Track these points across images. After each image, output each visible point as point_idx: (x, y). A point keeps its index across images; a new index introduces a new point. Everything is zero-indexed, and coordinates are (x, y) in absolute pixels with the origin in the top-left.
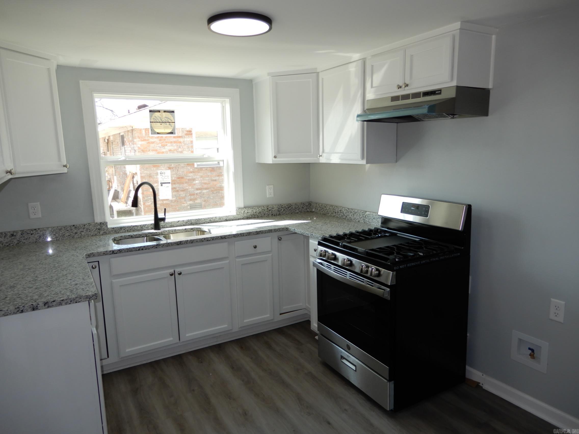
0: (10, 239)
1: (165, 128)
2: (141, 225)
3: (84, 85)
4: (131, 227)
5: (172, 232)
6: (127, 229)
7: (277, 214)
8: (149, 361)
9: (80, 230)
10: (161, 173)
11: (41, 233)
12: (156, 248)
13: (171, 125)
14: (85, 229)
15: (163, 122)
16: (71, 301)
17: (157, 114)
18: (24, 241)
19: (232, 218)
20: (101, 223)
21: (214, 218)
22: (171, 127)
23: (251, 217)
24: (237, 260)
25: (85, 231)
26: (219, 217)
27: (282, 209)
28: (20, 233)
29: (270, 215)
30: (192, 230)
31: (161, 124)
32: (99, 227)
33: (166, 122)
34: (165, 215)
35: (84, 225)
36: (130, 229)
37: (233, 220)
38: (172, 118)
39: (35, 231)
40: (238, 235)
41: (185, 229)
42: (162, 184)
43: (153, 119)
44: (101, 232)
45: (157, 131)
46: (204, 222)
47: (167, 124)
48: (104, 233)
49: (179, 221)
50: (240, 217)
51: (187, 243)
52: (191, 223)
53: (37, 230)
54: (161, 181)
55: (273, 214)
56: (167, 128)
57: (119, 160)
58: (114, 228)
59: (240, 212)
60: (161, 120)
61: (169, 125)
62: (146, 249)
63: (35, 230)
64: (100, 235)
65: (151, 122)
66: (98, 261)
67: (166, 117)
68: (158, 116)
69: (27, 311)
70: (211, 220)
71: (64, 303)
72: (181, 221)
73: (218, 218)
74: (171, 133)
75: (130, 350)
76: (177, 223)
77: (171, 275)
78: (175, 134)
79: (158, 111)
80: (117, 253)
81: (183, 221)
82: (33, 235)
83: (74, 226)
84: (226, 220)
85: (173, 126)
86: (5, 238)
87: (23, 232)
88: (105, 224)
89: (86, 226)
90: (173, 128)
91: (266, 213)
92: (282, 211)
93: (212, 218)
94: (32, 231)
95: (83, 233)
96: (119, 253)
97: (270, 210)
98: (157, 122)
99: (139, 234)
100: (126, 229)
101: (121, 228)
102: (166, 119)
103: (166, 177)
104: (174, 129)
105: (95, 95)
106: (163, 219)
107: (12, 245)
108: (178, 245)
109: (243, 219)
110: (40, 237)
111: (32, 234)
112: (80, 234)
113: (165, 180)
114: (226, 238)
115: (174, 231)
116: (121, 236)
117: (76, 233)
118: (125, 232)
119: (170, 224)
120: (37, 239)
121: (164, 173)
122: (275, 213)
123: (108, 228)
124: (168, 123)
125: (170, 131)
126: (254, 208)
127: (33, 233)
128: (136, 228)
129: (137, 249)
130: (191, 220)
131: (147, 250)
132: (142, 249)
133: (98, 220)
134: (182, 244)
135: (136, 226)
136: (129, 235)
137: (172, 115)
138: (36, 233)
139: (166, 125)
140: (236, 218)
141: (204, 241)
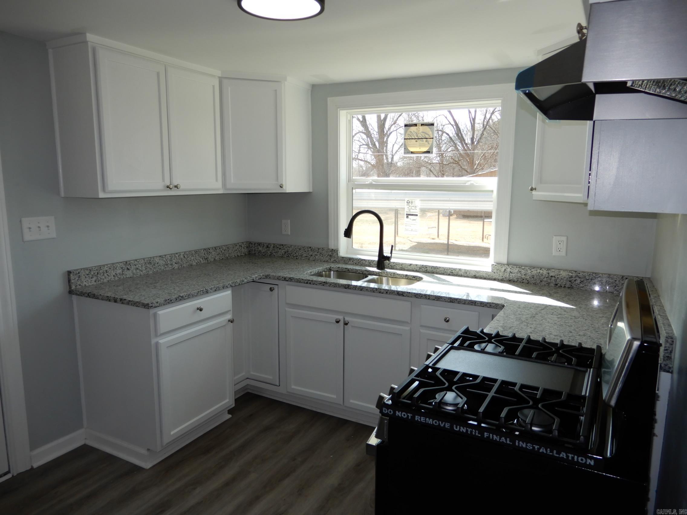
0: (266, 250)
1: (420, 146)
2: (369, 260)
3: (331, 101)
4: (360, 260)
6: (356, 261)
7: (567, 286)
9: (315, 253)
10: (408, 202)
11: (286, 249)
13: (428, 142)
14: (319, 253)
15: (418, 139)
17: (413, 129)
18: (274, 254)
19: (485, 275)
20: (333, 250)
21: (457, 270)
22: (428, 145)
25: (318, 255)
26: (465, 270)
27: (577, 278)
28: (272, 246)
29: (552, 285)
31: (416, 141)
32: (330, 253)
33: (422, 138)
35: (319, 249)
36: (358, 262)
37: (485, 279)
38: (430, 133)
39: (282, 246)
40: (422, 296)
42: (408, 215)
43: (408, 134)
44: (332, 260)
45: (412, 149)
46: (443, 272)
47: (423, 141)
48: (334, 261)
49: (411, 265)
50: (497, 277)
52: (426, 269)
53: (284, 245)
54: (407, 212)
55: (559, 285)
56: (424, 146)
57: (367, 183)
58: (343, 258)
59: (498, 270)
60: (417, 136)
61: (426, 141)
63: (283, 245)
64: (331, 262)
65: (405, 139)
67: (423, 132)
68: (414, 131)
70: (453, 271)
72: (414, 265)
73: (463, 271)
74: (428, 152)
76: (409, 267)
77: (338, 322)
78: (432, 153)
79: (414, 125)
81: (417, 265)
82: (281, 250)
83: (310, 247)
84: (475, 277)
85: (430, 143)
86: (263, 248)
87: (275, 246)
88: (335, 251)
89: (320, 250)
90: (430, 145)
91: (545, 279)
92: (576, 282)
93: (455, 269)
94: (281, 246)
95: (317, 257)
97: (552, 276)
98: (412, 139)
100: (354, 262)
101: (350, 259)
102: (423, 134)
103: (413, 208)
104: (431, 148)
105: (340, 111)
106: (388, 258)
107: (267, 255)
109: (502, 281)
110: (285, 253)
111: (280, 249)
112: (314, 258)
113: (411, 211)
114: (403, 296)
117: (311, 255)
118: (353, 264)
119: (401, 266)
120: (283, 254)
121: (412, 202)
122: (562, 283)
123: (339, 257)
124: (425, 140)
125: (425, 149)
126: (523, 268)
127: (281, 248)
128: (364, 262)
130: (426, 267)
133: (332, 246)
135: (364, 260)
137: (430, 129)
138: (283, 248)
139: (422, 142)
140: (490, 277)
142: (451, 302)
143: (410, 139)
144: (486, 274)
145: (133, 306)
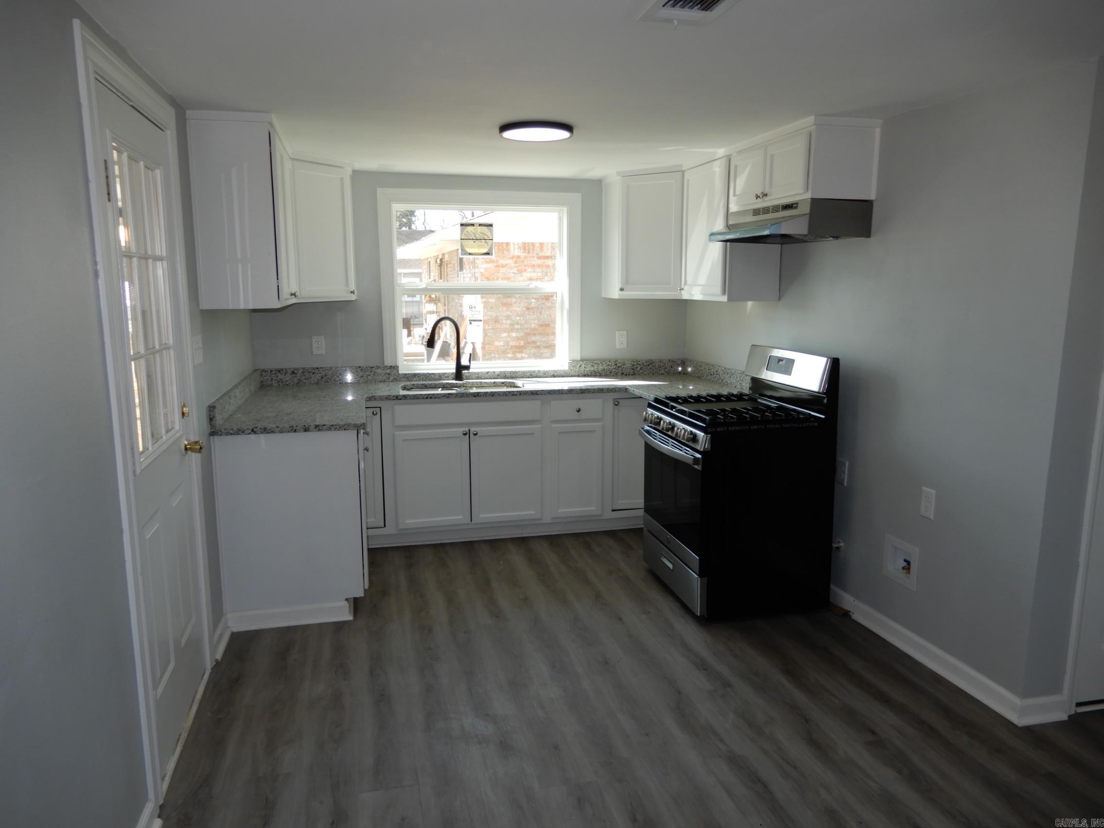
0: (290, 377)
1: (479, 247)
2: (439, 374)
3: (382, 193)
4: (428, 375)
5: (477, 384)
6: (422, 377)
7: (631, 373)
8: (433, 543)
9: (366, 373)
10: (471, 307)
11: (324, 373)
12: (448, 397)
13: (487, 243)
14: (372, 373)
15: (477, 239)
16: (340, 428)
17: (470, 228)
18: (305, 381)
19: (562, 373)
20: (391, 367)
21: (536, 372)
23: (590, 374)
24: (553, 425)
25: (372, 375)
26: (544, 371)
27: (638, 366)
28: (301, 370)
29: (619, 374)
30: (502, 385)
31: (474, 242)
32: (388, 371)
33: (480, 239)
34: (470, 362)
35: (372, 368)
36: (426, 377)
37: (563, 377)
38: (489, 234)
39: (317, 370)
40: (555, 392)
41: (494, 382)
42: (471, 321)
43: (465, 234)
44: (391, 378)
45: (469, 251)
46: (522, 376)
47: (482, 242)
48: (394, 379)
49: (488, 372)
50: (573, 373)
51: (486, 396)
52: (504, 375)
53: (320, 368)
54: (470, 318)
55: (624, 373)
56: (482, 247)
57: (419, 287)
58: (406, 374)
59: (574, 367)
60: (475, 236)
61: (485, 242)
62: (435, 398)
63: (317, 368)
64: (390, 382)
65: (461, 239)
66: (380, 407)
67: (481, 233)
68: (471, 231)
69: (300, 431)
70: (533, 374)
71: (333, 429)
72: (491, 372)
73: (542, 372)
74: (487, 254)
75: (410, 521)
76: (486, 375)
77: (465, 434)
78: (492, 255)
79: (472, 224)
80: (401, 399)
81: (494, 372)
82: (315, 375)
83: (360, 367)
84: (554, 376)
85: (490, 244)
86: (285, 375)
87: (305, 371)
88: (395, 368)
89: (374, 369)
90: (489, 246)
91: (614, 370)
92: (638, 369)
93: (534, 372)
94: (315, 370)
95: (370, 378)
96: (404, 399)
97: (619, 367)
98: (470, 239)
99: (435, 384)
100: (420, 377)
101: (415, 375)
102: (482, 235)
103: (476, 313)
104: (491, 249)
105: (393, 205)
106: (467, 368)
107: (292, 384)
108: (475, 396)
109: (578, 376)
110: (322, 378)
111: (313, 374)
112: (366, 379)
113: (475, 316)
114: (537, 394)
115: (479, 384)
116: (413, 384)
117: (362, 377)
118: (420, 380)
119: (477, 376)
120: (318, 380)
121: (475, 307)
122: (627, 371)
123: (400, 374)
124: (484, 241)
125: (485, 251)
126: (595, 362)
127: (315, 372)
128: (433, 376)
129: (425, 397)
130: (505, 372)
131: (437, 400)
132: (431, 398)
133: (388, 362)
134: (481, 396)
135: (433, 374)
136: (423, 384)
137: (489, 229)
138: (318, 372)
139: (481, 244)
140: (568, 374)
141: (509, 395)
142: (582, 393)
143: (467, 239)
144: (564, 372)
145: (339, 430)
